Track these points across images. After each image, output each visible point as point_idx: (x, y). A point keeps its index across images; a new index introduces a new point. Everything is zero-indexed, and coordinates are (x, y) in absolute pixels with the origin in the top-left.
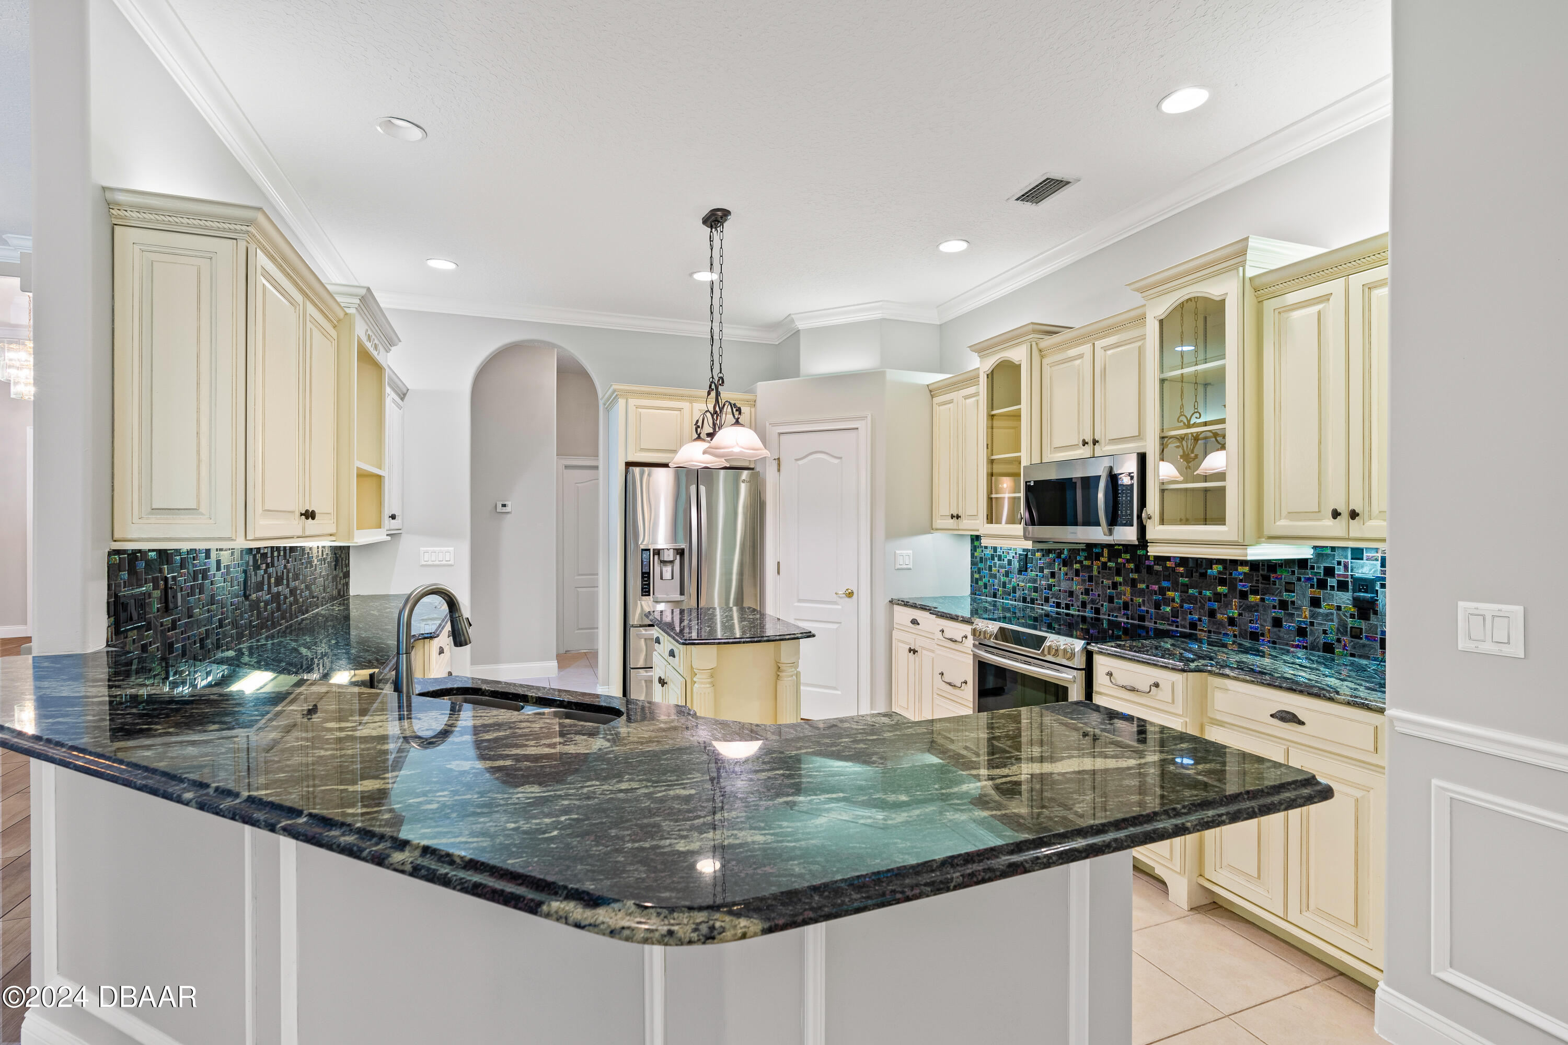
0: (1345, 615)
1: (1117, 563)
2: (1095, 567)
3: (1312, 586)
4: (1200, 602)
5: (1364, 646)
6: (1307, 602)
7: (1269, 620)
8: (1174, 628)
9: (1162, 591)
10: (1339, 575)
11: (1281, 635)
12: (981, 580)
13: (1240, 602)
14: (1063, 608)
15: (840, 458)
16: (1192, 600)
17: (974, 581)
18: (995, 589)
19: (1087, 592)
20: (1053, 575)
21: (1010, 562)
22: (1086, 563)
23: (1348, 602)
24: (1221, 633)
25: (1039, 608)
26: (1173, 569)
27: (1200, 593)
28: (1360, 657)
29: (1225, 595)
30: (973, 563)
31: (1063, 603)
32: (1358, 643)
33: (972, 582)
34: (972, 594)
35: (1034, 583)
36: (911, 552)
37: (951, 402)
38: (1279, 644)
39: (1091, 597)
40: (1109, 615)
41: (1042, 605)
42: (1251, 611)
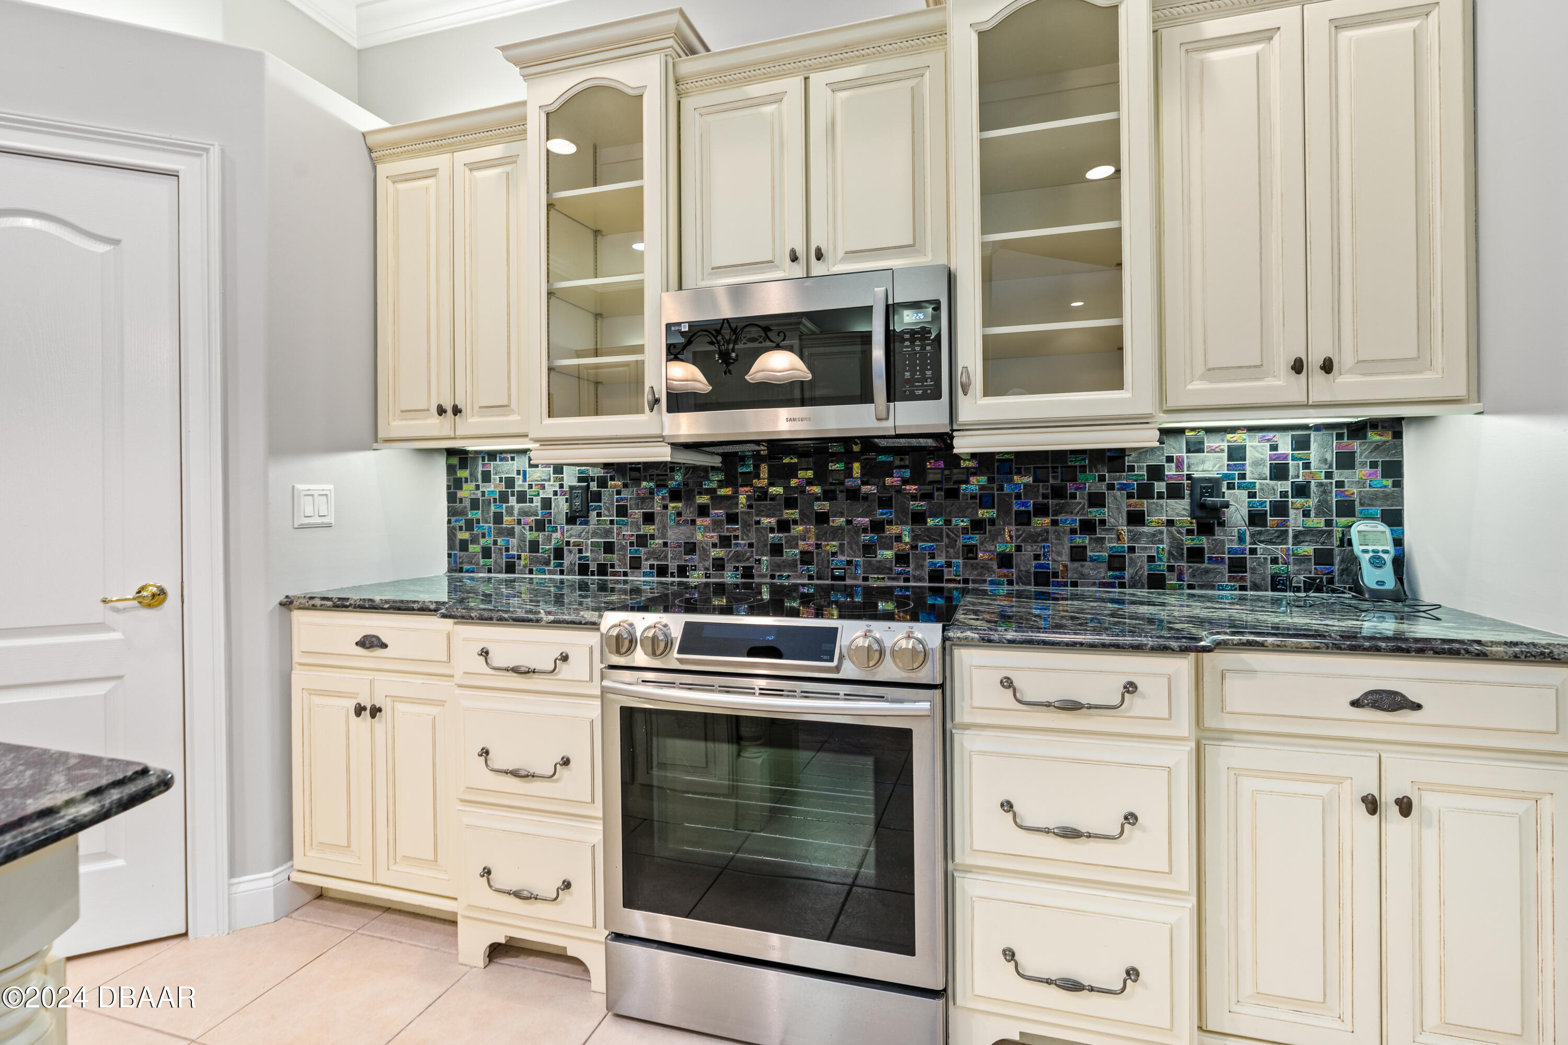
0: (1179, 532)
1: (787, 488)
2: (742, 499)
3: (1130, 496)
4: (948, 536)
5: (1207, 571)
6: (1123, 519)
7: (1066, 551)
8: (902, 584)
9: (877, 527)
10: (1170, 477)
11: (1086, 571)
12: (474, 540)
13: (1017, 530)
14: (672, 575)
15: (116, 242)
16: (934, 535)
17: (457, 547)
18: (513, 557)
19: (725, 542)
20: (649, 518)
21: (547, 504)
22: (723, 492)
23: (1184, 512)
24: (985, 581)
25: (618, 582)
26: (899, 491)
27: (948, 522)
28: (1202, 587)
29: (992, 522)
30: (452, 512)
31: (673, 566)
32: (1199, 568)
33: (451, 546)
34: (450, 570)
35: (606, 537)
36: (331, 487)
37: (432, 173)
38: (1083, 586)
39: (733, 549)
40: (773, 577)
41: (625, 574)
42: (1036, 542)
